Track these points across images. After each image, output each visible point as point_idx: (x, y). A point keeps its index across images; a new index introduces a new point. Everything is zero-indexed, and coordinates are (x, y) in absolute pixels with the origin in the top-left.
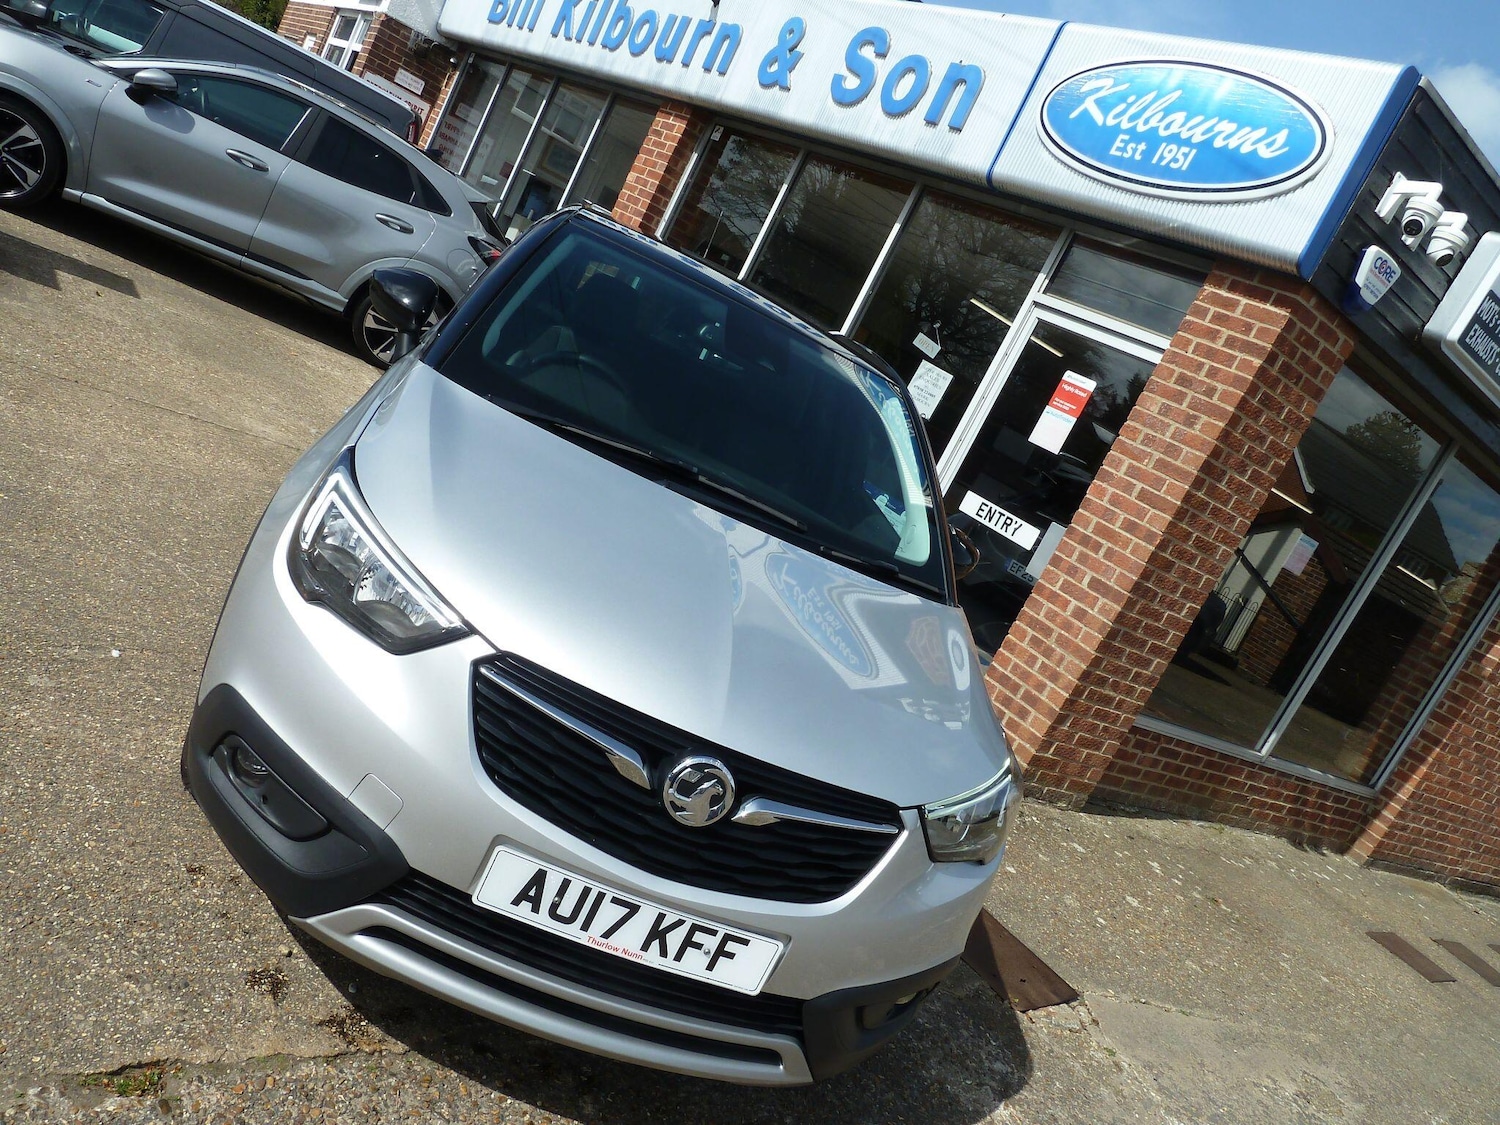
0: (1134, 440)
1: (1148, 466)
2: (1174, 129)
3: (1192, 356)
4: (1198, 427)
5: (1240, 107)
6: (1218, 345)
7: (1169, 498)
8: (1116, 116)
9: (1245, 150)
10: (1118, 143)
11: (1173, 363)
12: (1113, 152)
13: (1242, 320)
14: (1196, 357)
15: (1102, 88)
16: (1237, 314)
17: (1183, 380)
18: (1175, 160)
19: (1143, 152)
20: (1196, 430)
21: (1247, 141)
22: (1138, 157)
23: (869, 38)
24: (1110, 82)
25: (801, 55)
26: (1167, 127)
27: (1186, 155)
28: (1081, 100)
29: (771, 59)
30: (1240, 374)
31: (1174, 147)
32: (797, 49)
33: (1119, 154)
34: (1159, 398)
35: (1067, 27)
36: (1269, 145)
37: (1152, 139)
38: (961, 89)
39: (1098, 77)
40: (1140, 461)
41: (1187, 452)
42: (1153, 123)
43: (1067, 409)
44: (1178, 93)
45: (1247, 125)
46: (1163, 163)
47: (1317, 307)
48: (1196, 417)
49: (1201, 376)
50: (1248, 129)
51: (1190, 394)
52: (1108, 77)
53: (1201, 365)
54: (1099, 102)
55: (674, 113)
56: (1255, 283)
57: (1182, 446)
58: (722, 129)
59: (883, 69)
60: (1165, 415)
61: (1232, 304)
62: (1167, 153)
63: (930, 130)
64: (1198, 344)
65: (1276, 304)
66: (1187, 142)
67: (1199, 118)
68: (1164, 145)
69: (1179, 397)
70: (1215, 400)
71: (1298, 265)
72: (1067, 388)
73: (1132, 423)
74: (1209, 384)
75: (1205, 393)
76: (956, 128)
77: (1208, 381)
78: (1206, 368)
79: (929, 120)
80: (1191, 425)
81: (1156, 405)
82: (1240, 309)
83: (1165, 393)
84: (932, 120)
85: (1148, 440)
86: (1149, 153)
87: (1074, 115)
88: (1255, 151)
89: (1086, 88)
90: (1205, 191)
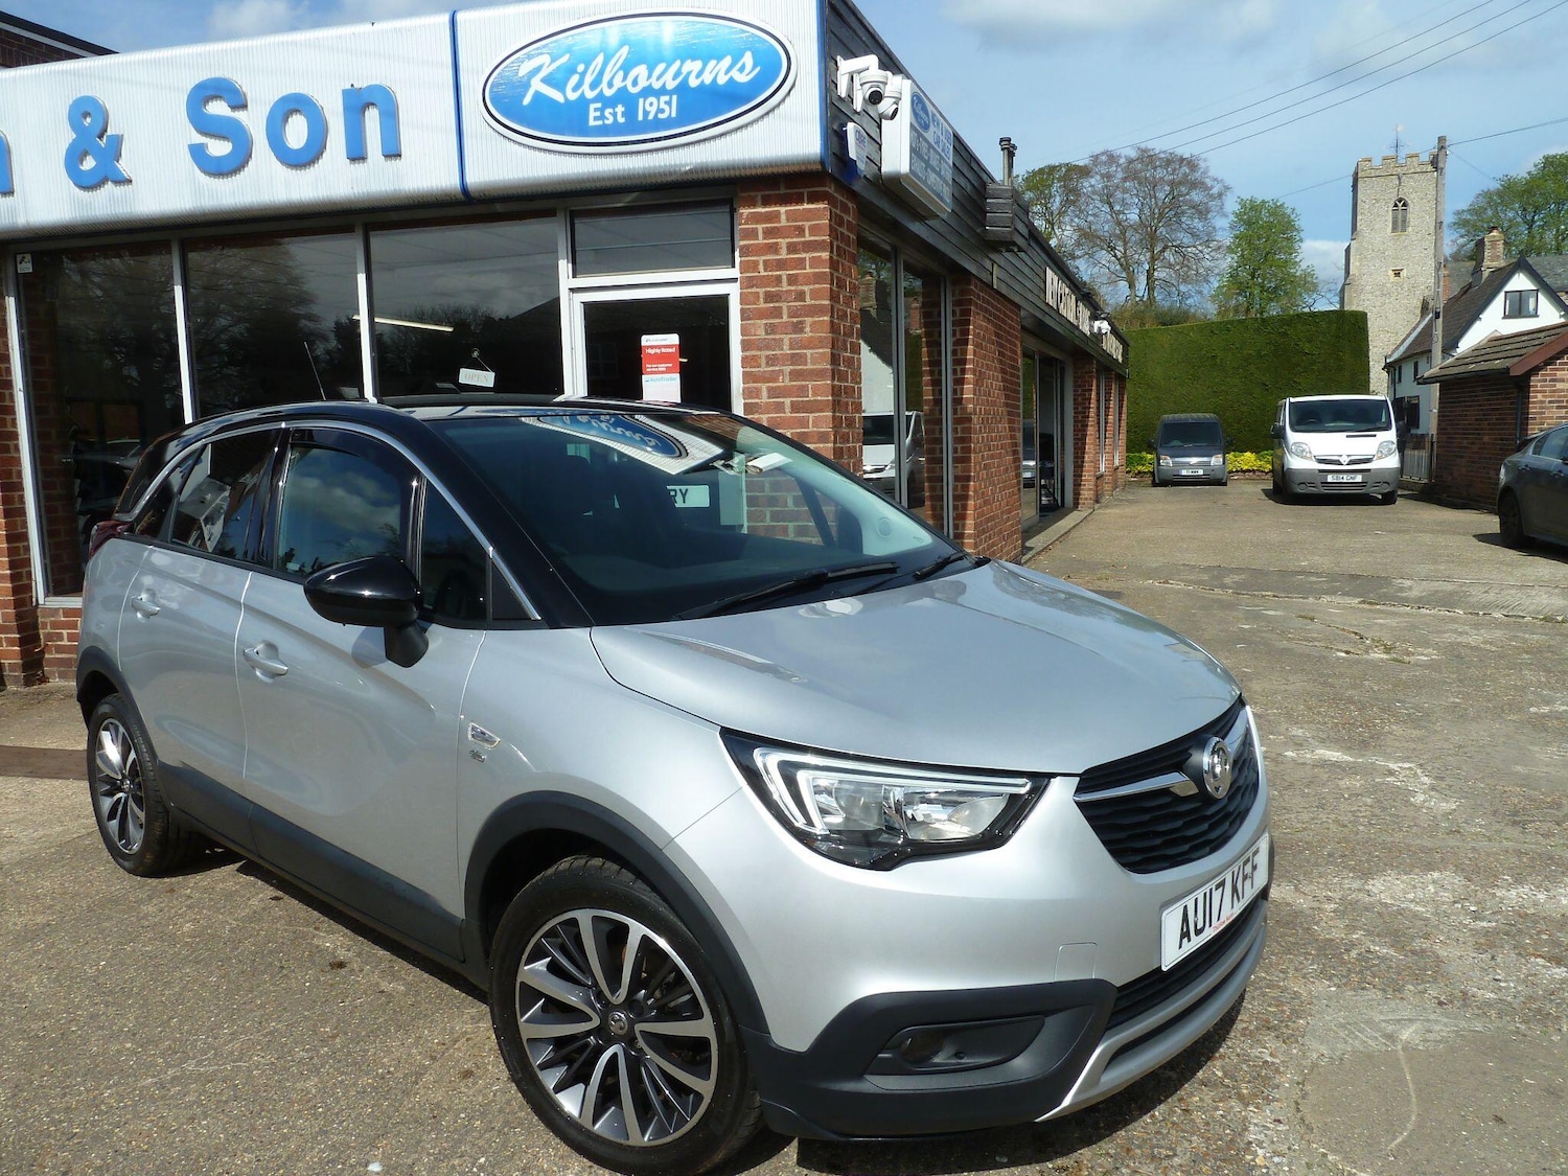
0: (759, 366)
1: (784, 382)
2: (643, 83)
3: (766, 274)
4: (808, 329)
5: (693, 44)
6: (784, 255)
7: (819, 398)
8: (575, 89)
9: (722, 80)
10: (592, 114)
11: (752, 287)
12: (592, 123)
13: (790, 226)
14: (770, 273)
15: (541, 66)
16: (783, 222)
17: (769, 297)
18: (660, 111)
19: (623, 114)
20: (808, 333)
21: (718, 73)
22: (621, 120)
23: (210, 93)
24: (546, 59)
25: (117, 141)
26: (635, 83)
27: (669, 103)
28: (526, 85)
30: (817, 270)
31: (652, 99)
32: (109, 133)
33: (600, 123)
34: (759, 321)
35: (460, 17)
36: (742, 70)
38: (372, 117)
39: (529, 57)
40: (775, 380)
41: (812, 354)
42: (618, 84)
43: (664, 369)
44: (625, 50)
45: (709, 59)
46: (651, 117)
47: (836, 191)
48: (801, 322)
49: (785, 287)
50: (713, 63)
51: (784, 306)
52: (542, 54)
53: (779, 278)
54: (547, 81)
56: (782, 191)
57: (805, 351)
59: (254, 120)
60: (773, 332)
61: (775, 217)
62: (649, 107)
63: (359, 167)
64: (765, 262)
65: (811, 201)
66: (663, 91)
67: (661, 67)
68: (641, 101)
69: (777, 313)
70: (809, 301)
71: (822, 162)
72: (652, 351)
73: (748, 353)
74: (795, 291)
75: (796, 300)
76: (393, 154)
77: (793, 288)
78: (784, 278)
79: (355, 156)
80: (802, 331)
81: (759, 328)
82: (783, 217)
83: (762, 315)
84: (357, 155)
85: (771, 361)
86: (631, 113)
87: (527, 101)
88: (731, 79)
89: (523, 71)
90: (704, 128)
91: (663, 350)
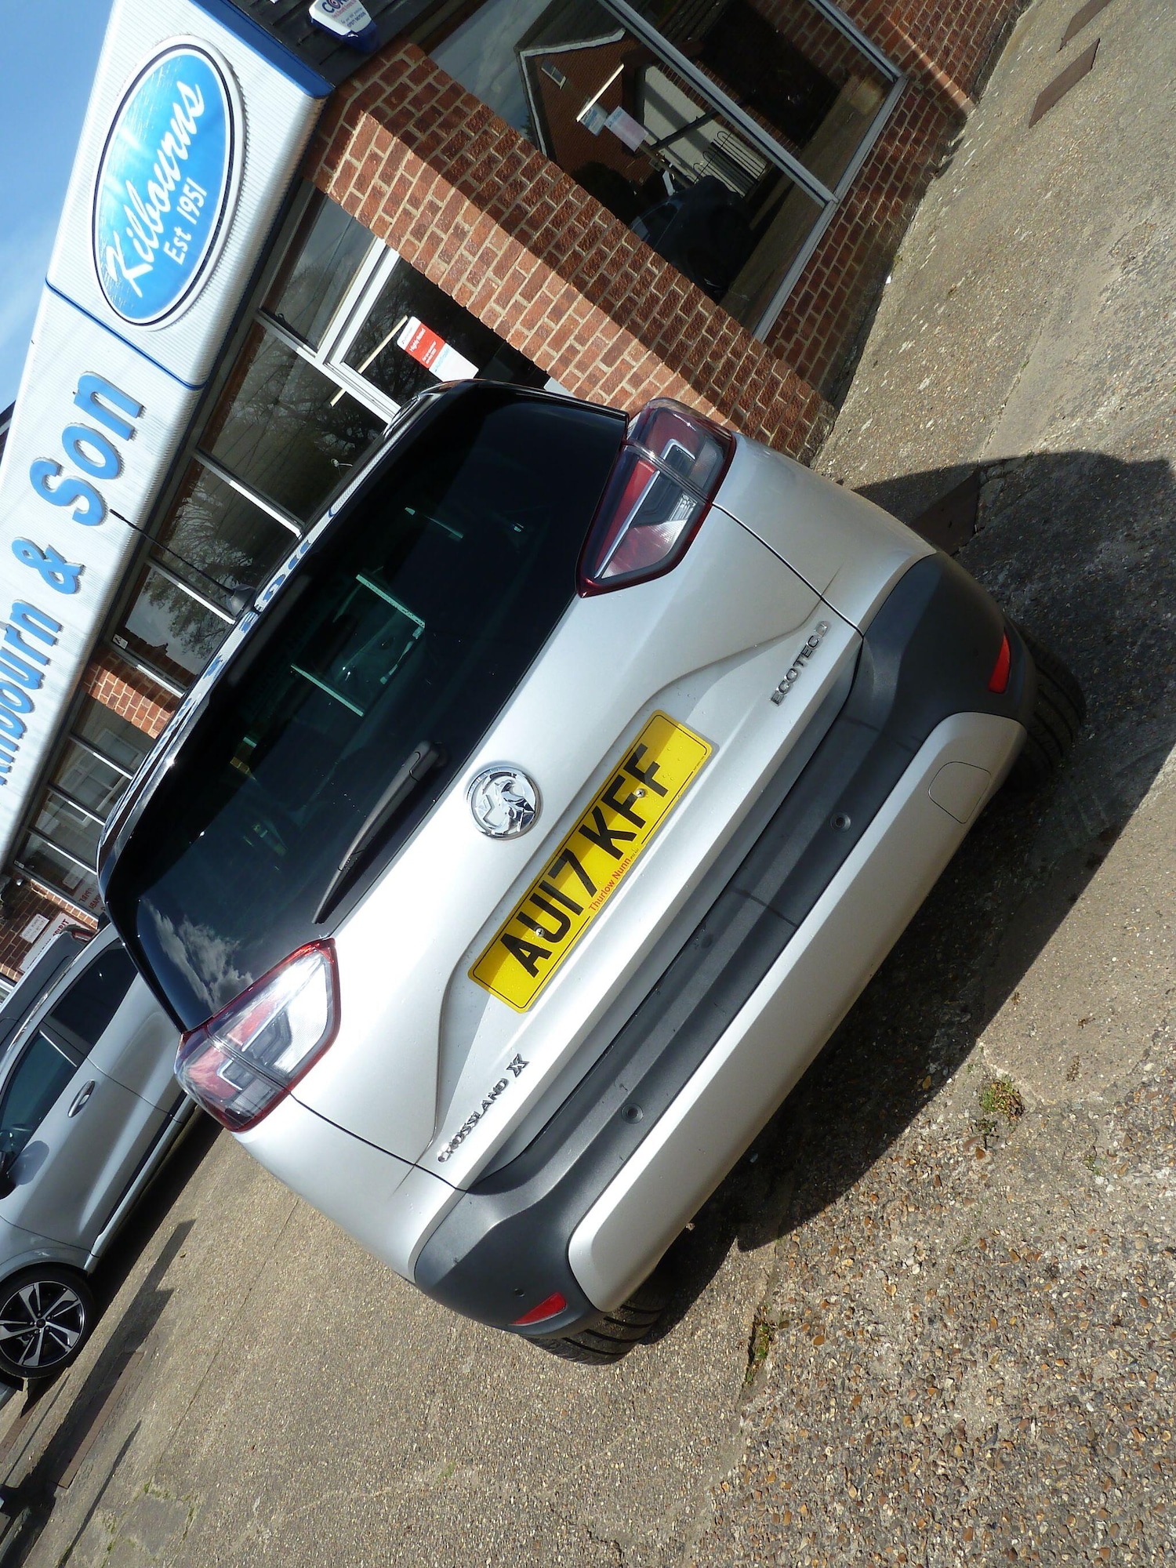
0: (472, 293)
1: (499, 285)
2: (165, 196)
3: (395, 219)
4: (466, 227)
5: (150, 125)
6: (388, 190)
7: (533, 270)
8: (145, 251)
9: (193, 130)
10: (173, 254)
11: (400, 240)
12: (180, 260)
13: (365, 163)
14: (397, 215)
15: (115, 259)
16: (359, 166)
17: (418, 233)
18: (196, 201)
19: (185, 231)
20: (470, 230)
21: (184, 126)
22: (188, 237)
23: (40, 479)
24: (110, 251)
25: (51, 548)
26: (162, 202)
27: (192, 189)
28: (126, 283)
29: (51, 578)
30: (419, 174)
31: (182, 200)
32: (44, 550)
33: (183, 255)
34: (433, 261)
35: (51, 282)
36: (191, 104)
37: (172, 220)
38: (102, 399)
39: (104, 261)
40: (492, 291)
41: (490, 243)
42: (156, 216)
43: (435, 350)
44: (130, 185)
45: (169, 123)
46: (197, 213)
47: (364, 81)
48: (457, 227)
49: (417, 213)
50: (173, 122)
51: (432, 228)
52: (105, 250)
53: (406, 212)
54: (129, 265)
55: (94, 680)
56: (330, 142)
57: (484, 246)
58: (117, 636)
59: (72, 471)
60: (450, 258)
61: (349, 169)
62: (188, 207)
63: (139, 436)
64: (384, 210)
65: (354, 125)
66: (179, 185)
67: (157, 170)
68: (179, 209)
69: (435, 240)
70: (442, 205)
71: (316, 96)
72: (414, 347)
73: (455, 292)
74: (426, 208)
75: (434, 213)
76: (139, 410)
77: (422, 208)
78: (409, 207)
79: (129, 435)
80: (464, 234)
81: (440, 265)
82: (354, 161)
83: (429, 252)
84: (128, 431)
86: (186, 226)
87: (139, 292)
88: (195, 119)
89: (113, 272)
90: (229, 177)
91: (419, 337)
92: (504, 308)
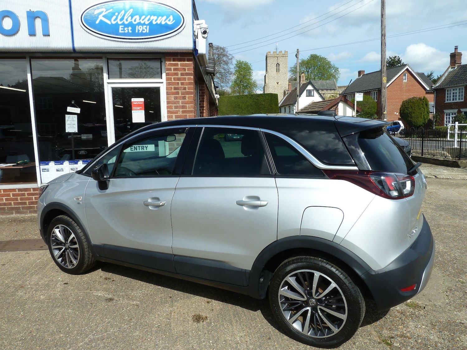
0: (172, 109)
1: (180, 114)
2: (138, 21)
3: (174, 81)
4: (187, 98)
5: (154, 11)
6: (179, 76)
8: (114, 20)
9: (163, 23)
10: (120, 29)
11: (170, 85)
12: (120, 32)
13: (182, 68)
14: (176, 81)
15: (102, 12)
16: (179, 67)
17: (175, 89)
18: (143, 30)
19: (131, 30)
21: (162, 20)
22: (130, 32)
24: (104, 10)
26: (135, 21)
27: (146, 28)
30: (190, 81)
31: (141, 26)
33: (123, 32)
36: (169, 20)
38: (38, 21)
40: (177, 113)
41: (188, 106)
42: (129, 20)
43: (139, 109)
44: (132, 10)
46: (140, 32)
48: (185, 96)
49: (180, 86)
50: (160, 17)
51: (180, 91)
52: (103, 8)
53: (178, 83)
54: (105, 17)
56: (179, 57)
57: (186, 105)
60: (176, 99)
61: (177, 65)
62: (140, 29)
63: (33, 38)
64: (174, 78)
65: (188, 61)
66: (144, 24)
67: (143, 17)
68: (137, 26)
69: (178, 93)
70: (187, 90)
71: (193, 50)
72: (135, 103)
73: (169, 105)
74: (183, 87)
75: (183, 90)
76: (46, 34)
77: (182, 86)
78: (180, 83)
79: (31, 34)
80: (185, 99)
81: (172, 98)
82: (179, 65)
83: (173, 94)
84: (32, 33)
85: (176, 107)
86: (134, 29)
87: (97, 22)
88: (166, 23)
89: (96, 12)
90: (157, 37)
91: (139, 103)
92: (175, 118)
